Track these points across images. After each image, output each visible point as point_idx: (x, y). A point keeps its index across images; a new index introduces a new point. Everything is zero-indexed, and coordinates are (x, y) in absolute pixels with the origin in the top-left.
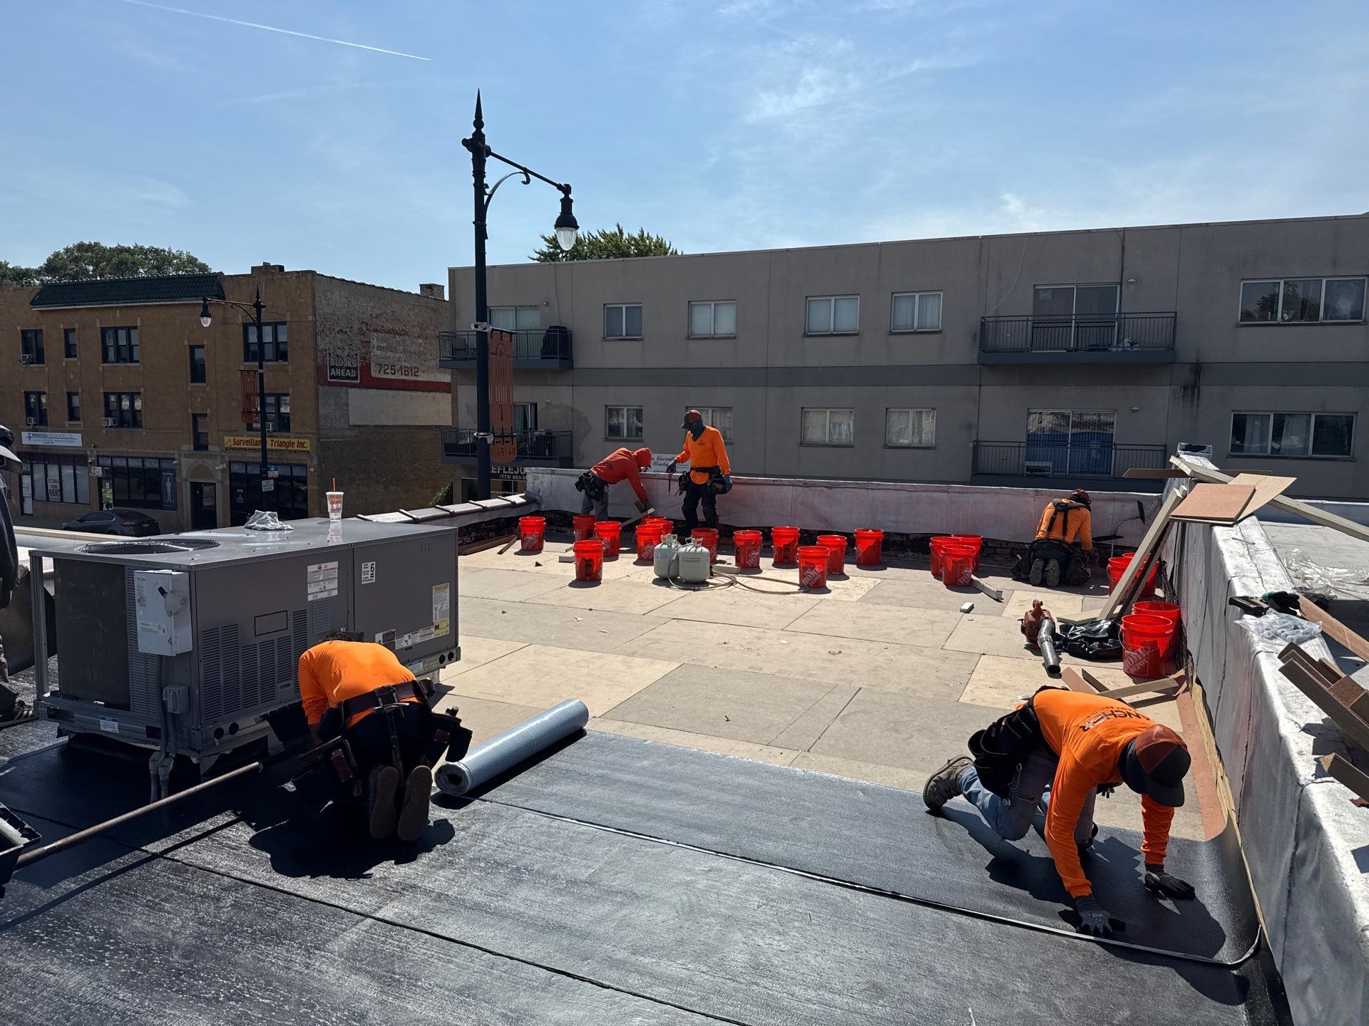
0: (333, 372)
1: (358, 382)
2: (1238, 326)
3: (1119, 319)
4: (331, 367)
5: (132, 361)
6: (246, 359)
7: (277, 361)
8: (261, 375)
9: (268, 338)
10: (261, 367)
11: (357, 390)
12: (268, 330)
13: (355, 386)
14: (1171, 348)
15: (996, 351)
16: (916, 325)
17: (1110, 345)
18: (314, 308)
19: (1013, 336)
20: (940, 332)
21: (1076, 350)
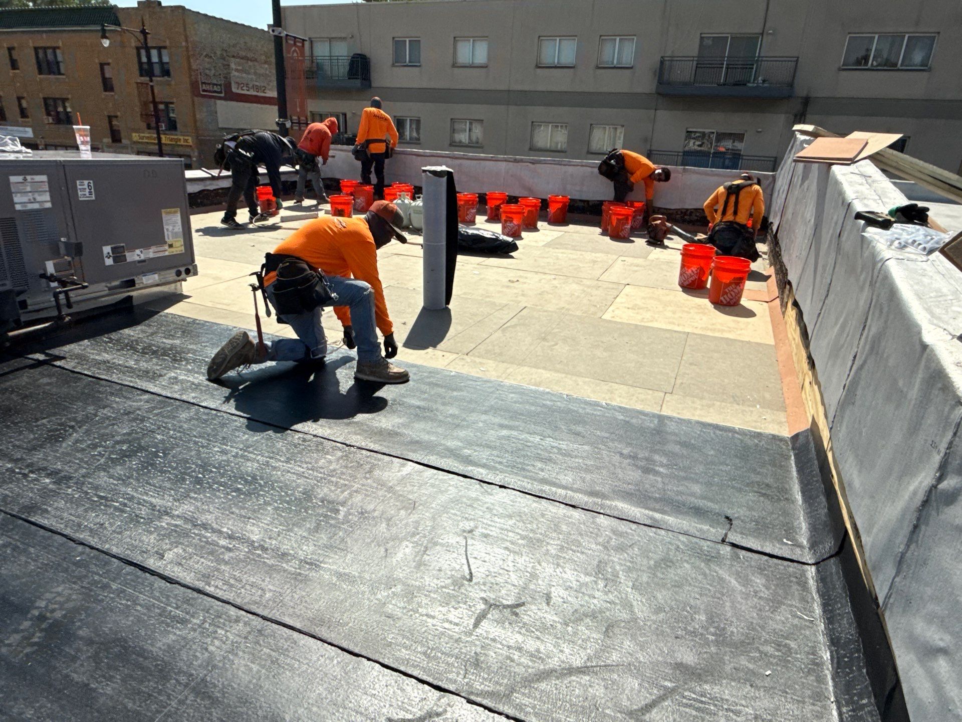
0: (204, 87)
1: (223, 95)
2: (840, 69)
3: (757, 60)
4: (203, 83)
5: (60, 74)
6: (141, 75)
7: (163, 76)
8: (152, 87)
9: (155, 59)
10: (151, 81)
11: (223, 102)
12: (154, 53)
13: (220, 98)
14: (791, 85)
15: (669, 83)
16: (615, 62)
17: (749, 82)
18: (186, 38)
19: (683, 73)
20: (631, 68)
21: (724, 85)
